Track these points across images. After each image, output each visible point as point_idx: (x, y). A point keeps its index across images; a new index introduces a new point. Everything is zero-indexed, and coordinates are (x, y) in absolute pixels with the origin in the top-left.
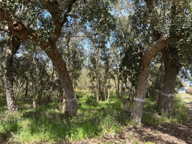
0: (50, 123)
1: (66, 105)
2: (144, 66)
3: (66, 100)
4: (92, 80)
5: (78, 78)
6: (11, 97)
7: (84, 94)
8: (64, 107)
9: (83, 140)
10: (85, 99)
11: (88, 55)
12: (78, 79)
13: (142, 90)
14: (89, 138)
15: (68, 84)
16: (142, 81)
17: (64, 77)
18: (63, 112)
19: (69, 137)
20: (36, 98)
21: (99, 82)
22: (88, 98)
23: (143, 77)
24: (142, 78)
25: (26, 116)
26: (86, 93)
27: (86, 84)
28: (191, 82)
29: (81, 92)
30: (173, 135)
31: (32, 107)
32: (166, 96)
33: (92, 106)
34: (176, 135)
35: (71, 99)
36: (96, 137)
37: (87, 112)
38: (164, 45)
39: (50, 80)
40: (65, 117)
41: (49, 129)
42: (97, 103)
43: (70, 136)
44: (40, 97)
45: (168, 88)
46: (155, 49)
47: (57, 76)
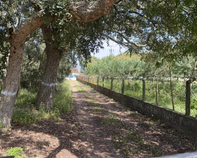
2: (15, 47)
13: (13, 80)
16: (12, 68)
23: (15, 62)
24: (13, 63)
28: (82, 68)
30: (46, 133)
32: (46, 86)
34: (51, 132)
38: (40, 23)
45: (50, 76)
46: (29, 26)
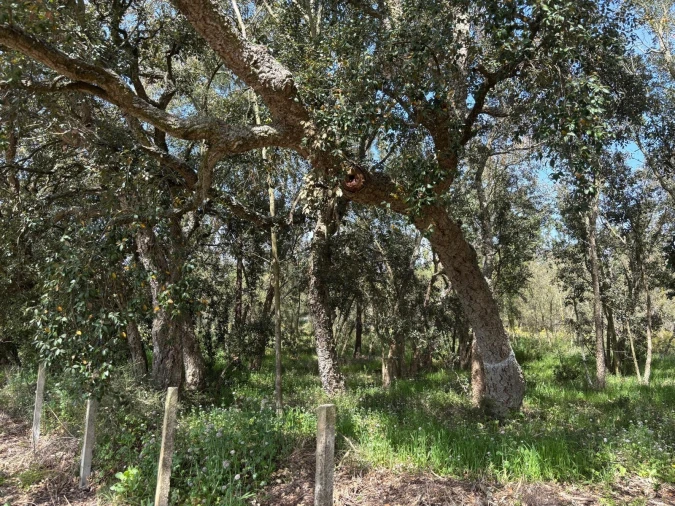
0: (437, 425)
1: (482, 380)
3: (481, 364)
4: (573, 299)
5: (521, 290)
6: (328, 348)
7: (547, 349)
8: (476, 387)
9: (540, 482)
10: (550, 367)
11: (552, 207)
12: (521, 295)
14: (561, 481)
15: (486, 313)
17: (472, 293)
18: (475, 401)
19: (496, 468)
20: (390, 355)
21: (604, 306)
22: (562, 362)
25: (370, 404)
26: (555, 345)
27: (554, 312)
29: (537, 341)
31: (380, 383)
33: (578, 389)
35: (497, 361)
36: (586, 482)
37: (556, 409)
39: (427, 298)
40: (482, 417)
41: (437, 440)
42: (599, 382)
43: (499, 466)
44: (399, 352)
47: (447, 284)
